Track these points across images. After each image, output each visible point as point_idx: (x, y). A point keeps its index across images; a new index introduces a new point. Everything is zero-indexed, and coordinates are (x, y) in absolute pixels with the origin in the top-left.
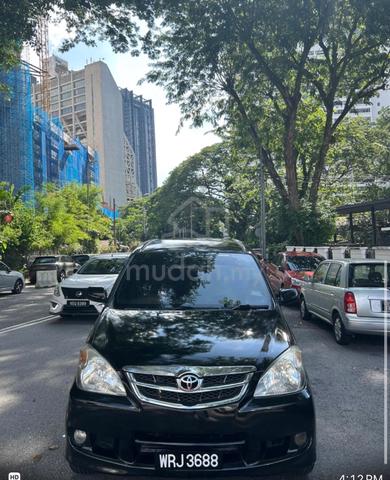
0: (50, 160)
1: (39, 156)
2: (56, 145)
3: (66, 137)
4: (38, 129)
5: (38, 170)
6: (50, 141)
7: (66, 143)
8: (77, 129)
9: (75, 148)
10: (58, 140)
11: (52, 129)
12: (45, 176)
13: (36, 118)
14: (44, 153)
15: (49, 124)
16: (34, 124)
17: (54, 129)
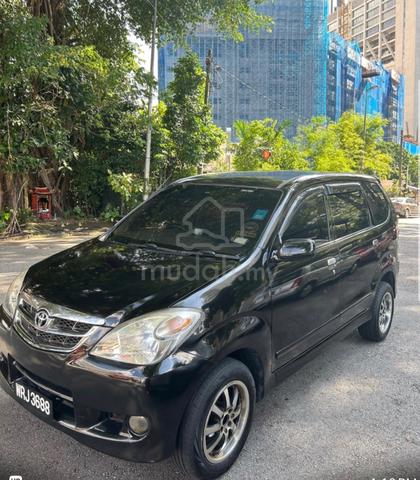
0: (345, 91)
1: (334, 88)
2: (353, 73)
3: (365, 63)
4: (334, 57)
5: (332, 103)
6: (346, 69)
7: (364, 69)
8: (383, 51)
9: (375, 74)
10: (355, 67)
11: (349, 56)
12: (338, 108)
13: (332, 46)
14: (338, 84)
15: (346, 50)
16: (329, 53)
17: (351, 55)
